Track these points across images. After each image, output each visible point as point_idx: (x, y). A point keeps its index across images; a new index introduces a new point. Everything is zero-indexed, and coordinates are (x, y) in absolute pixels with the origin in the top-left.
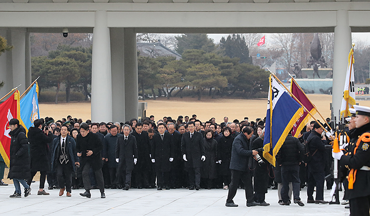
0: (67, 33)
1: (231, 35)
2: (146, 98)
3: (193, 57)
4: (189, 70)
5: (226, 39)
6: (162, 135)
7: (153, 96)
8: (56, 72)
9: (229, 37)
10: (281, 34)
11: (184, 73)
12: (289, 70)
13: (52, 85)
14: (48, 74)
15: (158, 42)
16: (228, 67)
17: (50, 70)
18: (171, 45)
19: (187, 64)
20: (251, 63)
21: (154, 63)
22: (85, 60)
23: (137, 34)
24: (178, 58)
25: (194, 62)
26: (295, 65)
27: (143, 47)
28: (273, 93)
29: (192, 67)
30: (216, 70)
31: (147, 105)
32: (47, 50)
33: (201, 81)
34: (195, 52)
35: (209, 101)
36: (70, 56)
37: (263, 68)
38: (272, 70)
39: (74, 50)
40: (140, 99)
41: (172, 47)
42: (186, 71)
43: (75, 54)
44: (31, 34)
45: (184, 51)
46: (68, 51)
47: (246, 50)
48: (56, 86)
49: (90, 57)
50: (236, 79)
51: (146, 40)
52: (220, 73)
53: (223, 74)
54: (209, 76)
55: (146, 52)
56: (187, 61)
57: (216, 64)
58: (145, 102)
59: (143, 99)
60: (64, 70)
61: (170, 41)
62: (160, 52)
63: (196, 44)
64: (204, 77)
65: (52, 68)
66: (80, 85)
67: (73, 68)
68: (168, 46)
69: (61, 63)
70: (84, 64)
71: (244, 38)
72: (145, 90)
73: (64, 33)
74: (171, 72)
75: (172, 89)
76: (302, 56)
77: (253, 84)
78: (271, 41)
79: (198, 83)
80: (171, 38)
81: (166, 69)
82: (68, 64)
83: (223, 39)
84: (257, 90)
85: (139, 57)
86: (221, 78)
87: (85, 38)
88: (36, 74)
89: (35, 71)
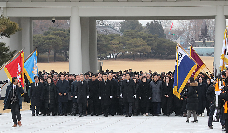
0: (54, 20)
1: (153, 21)
2: (102, 59)
3: (130, 34)
4: (128, 42)
5: (150, 23)
6: (105, 82)
7: (106, 58)
8: (48, 44)
9: (152, 22)
10: (183, 20)
11: (124, 44)
12: (188, 41)
13: (46, 52)
14: (44, 45)
15: (109, 25)
16: (151, 40)
17: (44, 43)
18: (117, 27)
19: (126, 38)
20: (165, 38)
21: (107, 38)
22: (65, 36)
23: (97, 21)
24: (121, 35)
25: (131, 37)
26: (191, 39)
27: (100, 29)
28: (179, 55)
29: (130, 40)
30: (144, 42)
31: (103, 64)
32: (43, 31)
33: (135, 49)
34: (131, 31)
35: (140, 61)
36: (56, 34)
37: (172, 41)
38: (178, 42)
39: (59, 30)
40: (98, 60)
41: (117, 28)
42: (126, 43)
43: (60, 33)
44: (33, 21)
45: (125, 31)
46: (55, 31)
47: (162, 30)
48: (48, 52)
49: (68, 35)
50: (156, 48)
51: (102, 24)
52: (147, 44)
53: (148, 45)
54: (140, 45)
55: (102, 31)
56: (127, 37)
57: (144, 38)
58: (101, 61)
59: (100, 60)
60: (52, 42)
61: (116, 25)
62: (110, 32)
63: (132, 27)
64: (137, 46)
65: (45, 41)
66: (62, 52)
67: (58, 41)
68: (115, 28)
69: (51, 39)
70: (65, 39)
71: (161, 23)
72: (101, 54)
73: (53, 20)
74: (117, 43)
75: (118, 54)
76: (195, 34)
77: (166, 51)
78: (177, 24)
79: (133, 50)
80: (117, 23)
81: (114, 42)
82: (55, 39)
83: (148, 23)
84: (169, 54)
85: (98, 35)
86: (147, 47)
87: (65, 23)
88: (36, 45)
89: (35, 43)
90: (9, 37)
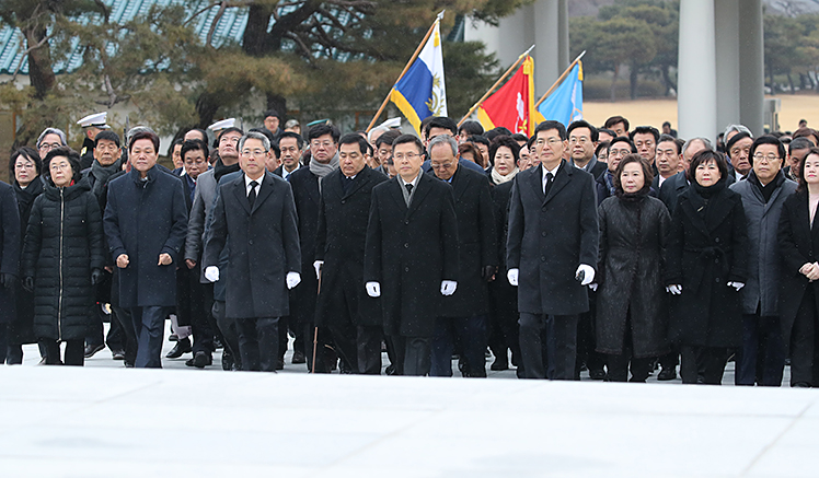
2: (777, 90)
7: (789, 88)
8: (612, 45)
13: (605, 69)
14: (599, 49)
17: (601, 42)
21: (792, 28)
22: (665, 22)
31: (779, 105)
32: (596, 5)
36: (638, 16)
39: (645, 3)
40: (766, 93)
43: (647, 12)
46: (634, 6)
48: (612, 69)
49: (675, 18)
55: (776, 7)
58: (776, 98)
59: (771, 94)
60: (626, 40)
65: (604, 37)
66: (655, 69)
69: (622, 29)
70: (663, 30)
72: (775, 77)
81: (814, 38)
82: (634, 29)
85: (766, 17)
88: (576, 48)
89: (574, 42)
90: (496, 25)
